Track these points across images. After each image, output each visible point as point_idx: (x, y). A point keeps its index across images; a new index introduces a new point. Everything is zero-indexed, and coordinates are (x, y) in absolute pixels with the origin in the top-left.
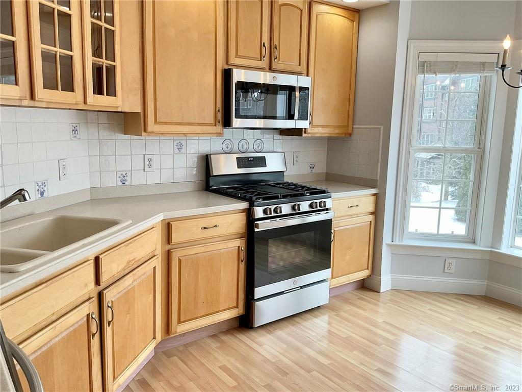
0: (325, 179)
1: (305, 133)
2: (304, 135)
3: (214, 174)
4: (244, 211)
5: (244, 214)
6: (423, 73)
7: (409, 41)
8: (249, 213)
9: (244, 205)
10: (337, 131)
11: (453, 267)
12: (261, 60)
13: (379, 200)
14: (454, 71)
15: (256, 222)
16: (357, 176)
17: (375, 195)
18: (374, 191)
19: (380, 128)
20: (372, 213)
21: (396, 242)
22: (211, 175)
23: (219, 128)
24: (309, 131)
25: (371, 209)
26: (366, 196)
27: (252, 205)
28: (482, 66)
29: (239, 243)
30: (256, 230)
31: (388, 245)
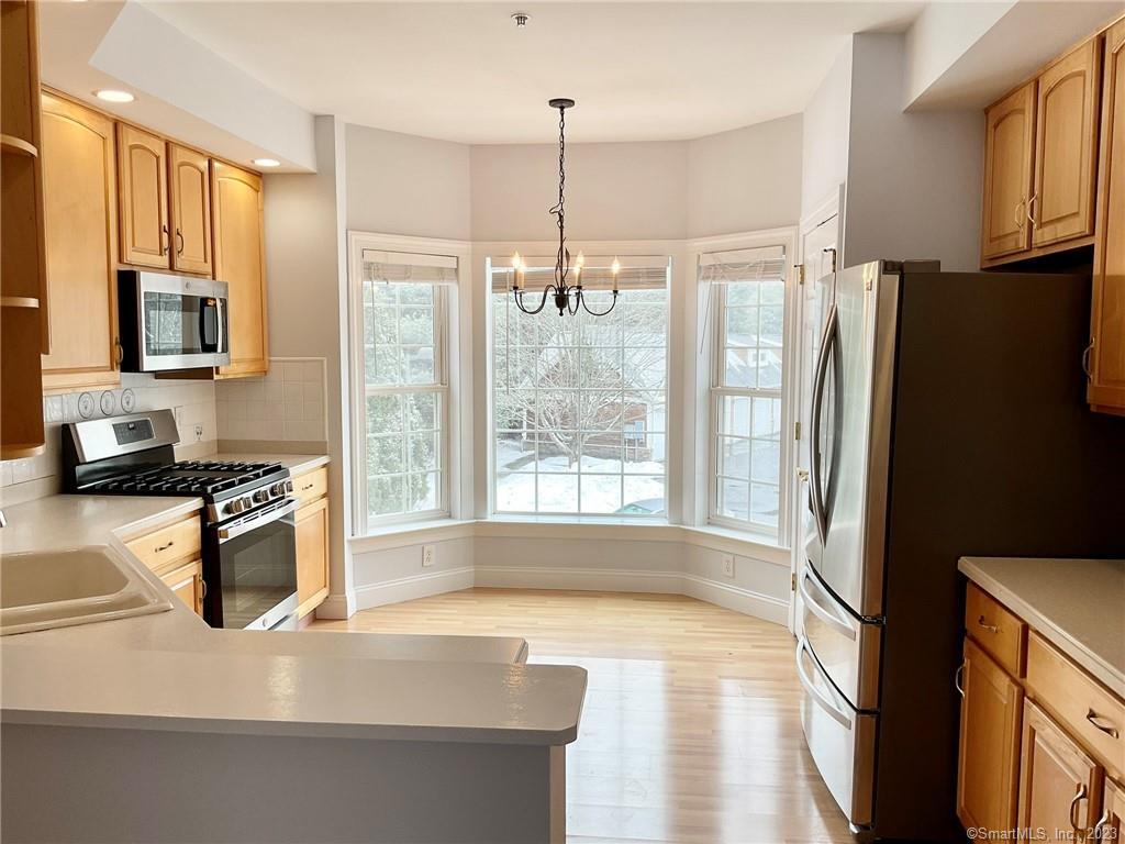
0: (216, 450)
1: (217, 373)
2: (216, 377)
3: (88, 460)
4: (194, 514)
5: (199, 517)
6: (371, 279)
7: (349, 232)
8: (204, 514)
9: (196, 503)
10: (253, 368)
11: (433, 556)
12: (161, 254)
13: (333, 473)
14: (409, 277)
15: (220, 529)
16: (285, 439)
17: (324, 466)
18: (324, 460)
19: (322, 361)
20: (324, 496)
21: (359, 535)
22: (81, 461)
23: (117, 374)
24: (222, 370)
25: (323, 490)
26: (313, 470)
27: (209, 500)
28: (440, 273)
29: (195, 568)
30: (222, 541)
31: (349, 541)
